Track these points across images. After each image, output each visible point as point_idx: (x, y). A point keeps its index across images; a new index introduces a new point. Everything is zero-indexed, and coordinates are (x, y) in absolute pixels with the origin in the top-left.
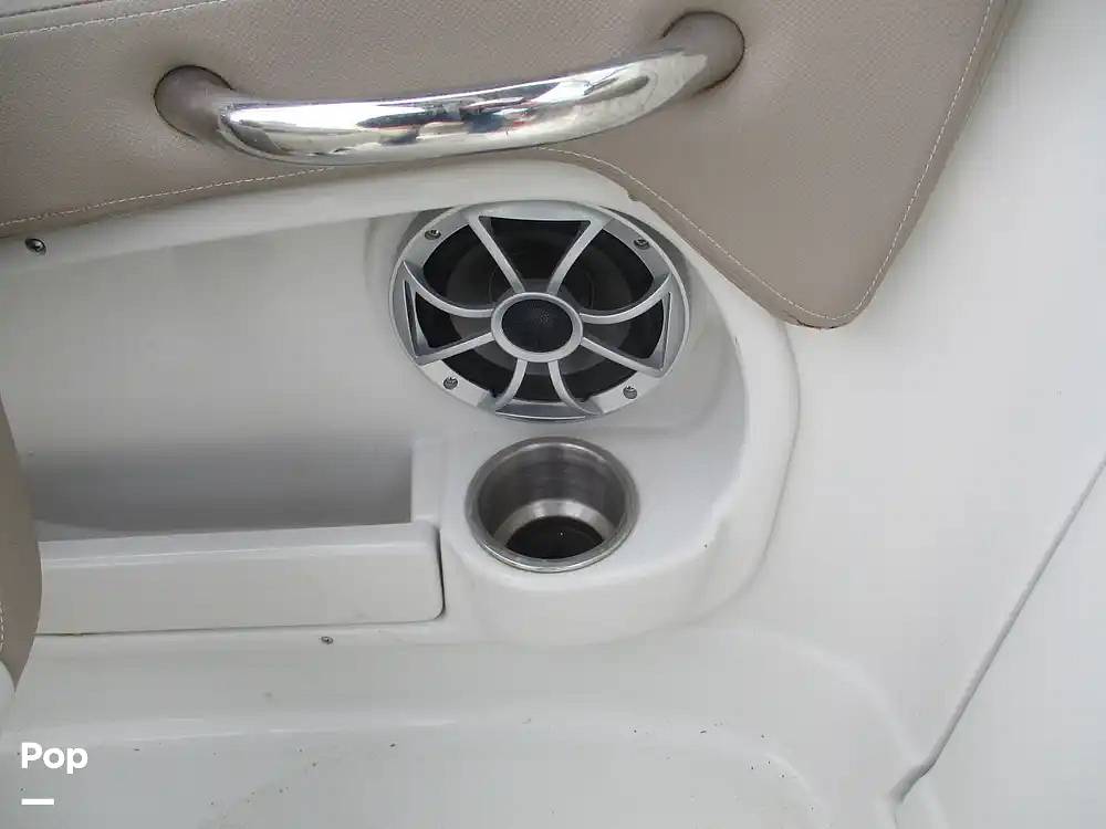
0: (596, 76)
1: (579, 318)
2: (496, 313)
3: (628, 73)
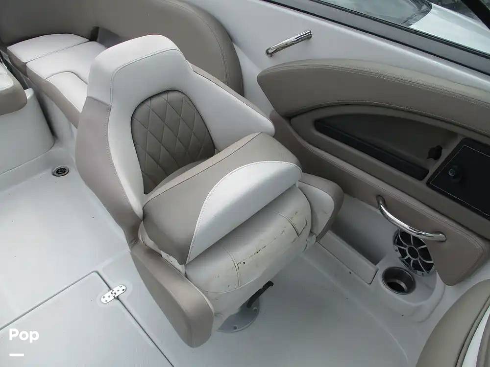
1: (419, 256)
2: (408, 246)
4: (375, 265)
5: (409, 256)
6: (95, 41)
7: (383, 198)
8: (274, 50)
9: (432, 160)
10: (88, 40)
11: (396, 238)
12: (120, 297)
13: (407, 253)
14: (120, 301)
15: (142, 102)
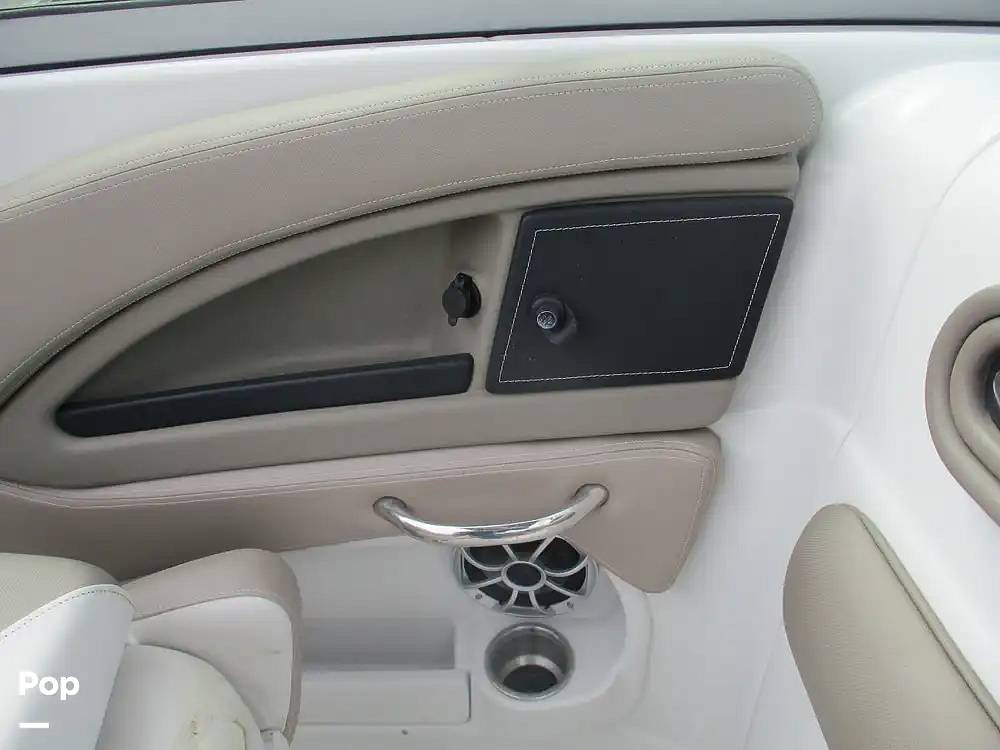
0: (554, 516)
1: (544, 573)
2: (504, 569)
3: (568, 511)
4: (452, 667)
5: (517, 589)
7: (391, 498)
9: (463, 322)
11: (462, 571)
13: (510, 584)
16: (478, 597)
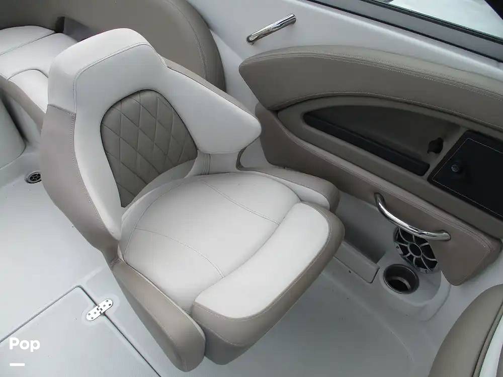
1: (422, 254)
2: (409, 243)
4: (376, 263)
5: (410, 253)
6: (62, 32)
7: (381, 195)
8: (257, 37)
9: (433, 154)
10: (53, 32)
11: (396, 236)
12: (106, 313)
13: (409, 250)
14: (107, 317)
15: (111, 107)
16: (397, 247)
